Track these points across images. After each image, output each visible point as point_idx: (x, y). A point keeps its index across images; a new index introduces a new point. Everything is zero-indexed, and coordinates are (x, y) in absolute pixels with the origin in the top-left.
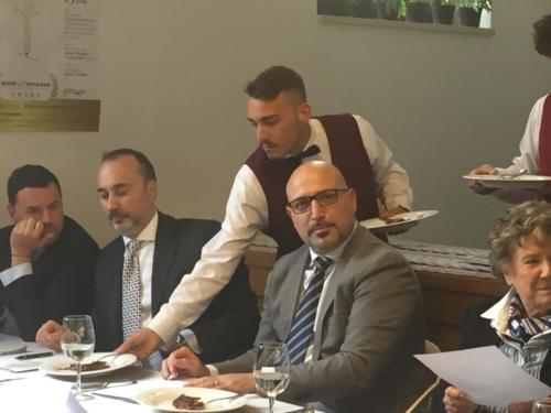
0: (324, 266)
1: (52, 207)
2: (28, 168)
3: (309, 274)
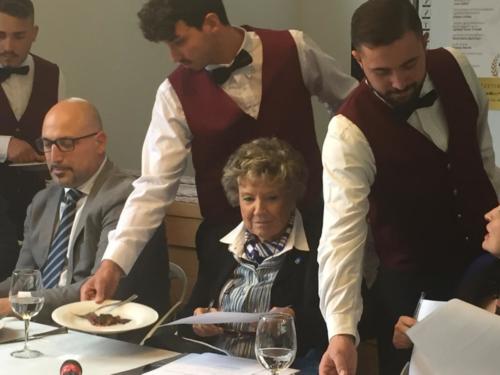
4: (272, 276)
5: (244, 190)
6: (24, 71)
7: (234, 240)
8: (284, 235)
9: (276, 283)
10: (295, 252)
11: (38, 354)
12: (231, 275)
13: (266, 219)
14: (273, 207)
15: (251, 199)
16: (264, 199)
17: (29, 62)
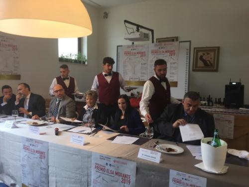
0: (60, 101)
1: (10, 92)
2: (5, 86)
3: (57, 102)
4: (92, 113)
5: (87, 98)
6: (68, 79)
7: (86, 107)
8: (93, 106)
9: (93, 114)
10: (95, 109)
11: (51, 127)
12: (85, 113)
13: (90, 103)
14: (91, 101)
15: (88, 99)
16: (90, 99)
17: (69, 77)
